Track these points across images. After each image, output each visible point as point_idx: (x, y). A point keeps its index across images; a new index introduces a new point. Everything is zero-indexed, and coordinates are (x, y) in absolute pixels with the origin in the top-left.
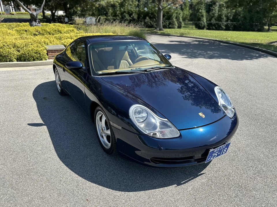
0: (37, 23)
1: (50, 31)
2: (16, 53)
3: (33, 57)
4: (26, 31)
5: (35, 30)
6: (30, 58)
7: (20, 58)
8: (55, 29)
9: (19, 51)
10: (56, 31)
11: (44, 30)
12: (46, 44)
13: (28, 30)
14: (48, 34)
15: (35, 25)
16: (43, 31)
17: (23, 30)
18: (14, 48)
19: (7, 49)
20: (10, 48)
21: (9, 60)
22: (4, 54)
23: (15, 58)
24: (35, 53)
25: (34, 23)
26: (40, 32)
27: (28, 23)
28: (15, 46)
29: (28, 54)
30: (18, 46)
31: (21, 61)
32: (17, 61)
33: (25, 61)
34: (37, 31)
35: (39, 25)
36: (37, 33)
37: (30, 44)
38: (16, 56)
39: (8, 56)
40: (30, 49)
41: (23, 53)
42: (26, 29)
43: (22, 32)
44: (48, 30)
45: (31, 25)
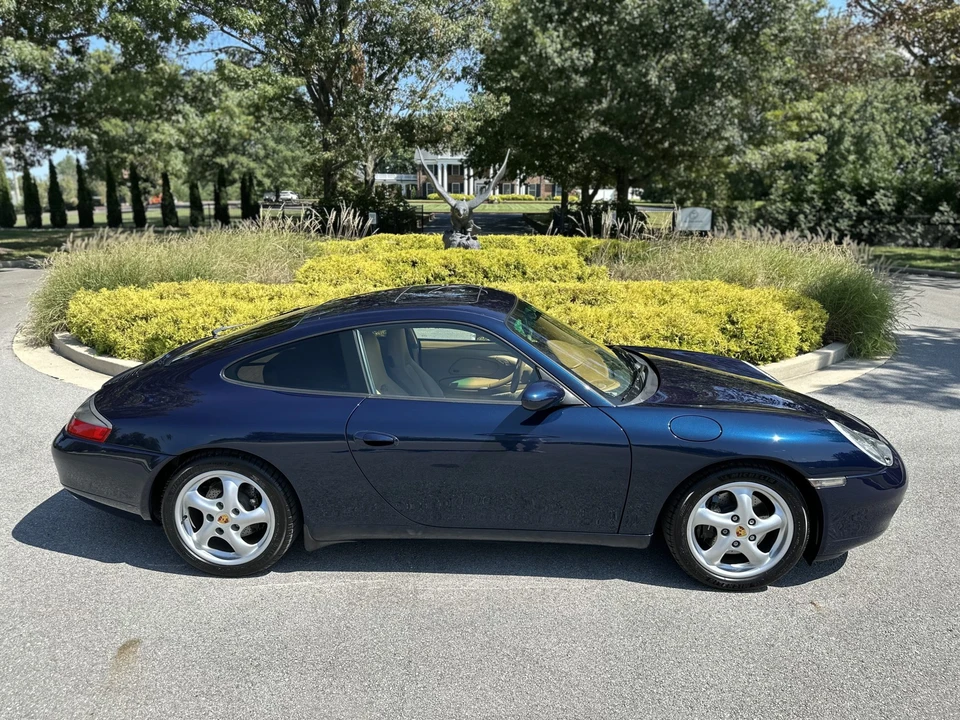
1: (490, 267)
4: (414, 264)
5: (441, 261)
8: (506, 259)
10: (508, 265)
11: (470, 264)
13: (421, 259)
14: (481, 276)
15: (459, 245)
16: (465, 266)
17: (405, 261)
25: (457, 237)
26: (456, 267)
27: (439, 237)
34: (447, 267)
35: (471, 242)
36: (446, 272)
42: (414, 259)
43: (401, 267)
44: (485, 263)
45: (448, 244)
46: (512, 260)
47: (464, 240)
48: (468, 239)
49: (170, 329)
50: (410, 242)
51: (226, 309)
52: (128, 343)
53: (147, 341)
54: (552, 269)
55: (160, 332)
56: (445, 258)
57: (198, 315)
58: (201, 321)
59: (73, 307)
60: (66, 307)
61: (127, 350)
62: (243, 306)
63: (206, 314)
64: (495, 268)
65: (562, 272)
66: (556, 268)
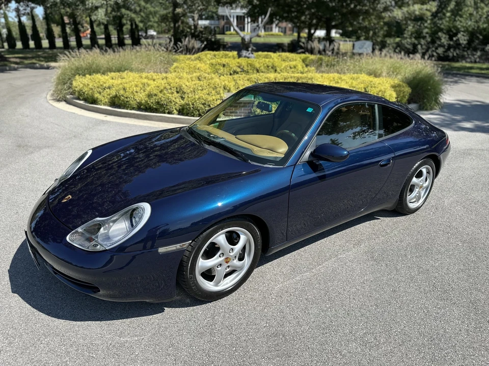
0: (250, 52)
1: (260, 68)
2: (180, 101)
3: (199, 111)
4: (224, 66)
5: (237, 64)
6: (194, 112)
7: (183, 109)
8: (268, 63)
9: (183, 98)
10: (268, 67)
11: (251, 66)
12: (226, 91)
13: (227, 63)
14: (255, 72)
15: (245, 57)
16: (248, 67)
17: (220, 64)
18: (178, 92)
19: (168, 95)
20: (172, 93)
21: (167, 111)
22: (162, 101)
23: (175, 109)
24: (203, 104)
25: (244, 53)
26: (244, 67)
27: (235, 53)
28: (179, 91)
29: (193, 104)
30: (183, 92)
31: (183, 114)
32: (179, 114)
33: (187, 115)
34: (239, 67)
35: (251, 55)
36: (239, 70)
37: (201, 88)
38: (178, 107)
39: (166, 105)
40: (197, 97)
41: (187, 102)
42: (224, 63)
43: (218, 67)
44: (257, 65)
45: (240, 56)
46: (270, 64)
47: (247, 55)
48: (249, 54)
49: (122, 92)
50: (221, 56)
51: (144, 84)
52: (103, 99)
53: (111, 98)
54: (289, 68)
55: (117, 94)
56: (238, 63)
57: (133, 86)
58: (135, 88)
59: (74, 83)
60: (71, 84)
61: (103, 102)
62: (151, 82)
63: (136, 86)
64: (262, 68)
65: (293, 70)
66: (291, 68)
